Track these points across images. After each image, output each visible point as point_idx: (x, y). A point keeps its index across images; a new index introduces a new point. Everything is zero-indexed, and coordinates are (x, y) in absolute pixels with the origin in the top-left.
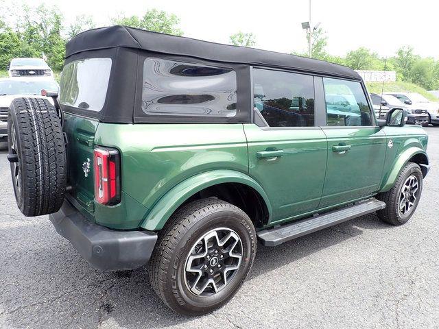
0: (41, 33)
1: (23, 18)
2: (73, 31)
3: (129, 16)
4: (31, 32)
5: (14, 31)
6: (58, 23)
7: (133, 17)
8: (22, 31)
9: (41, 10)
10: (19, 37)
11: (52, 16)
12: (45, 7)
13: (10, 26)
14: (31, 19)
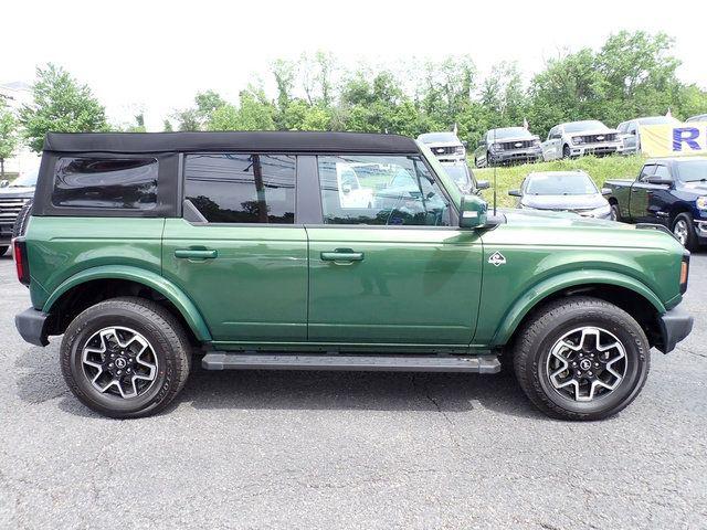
0: (445, 98)
1: (424, 81)
2: (488, 89)
3: (575, 51)
4: (433, 98)
5: (412, 101)
6: (469, 80)
7: (582, 52)
8: (422, 98)
9: (447, 66)
10: (417, 107)
11: (462, 70)
12: (455, 60)
13: (407, 94)
14: (434, 81)
